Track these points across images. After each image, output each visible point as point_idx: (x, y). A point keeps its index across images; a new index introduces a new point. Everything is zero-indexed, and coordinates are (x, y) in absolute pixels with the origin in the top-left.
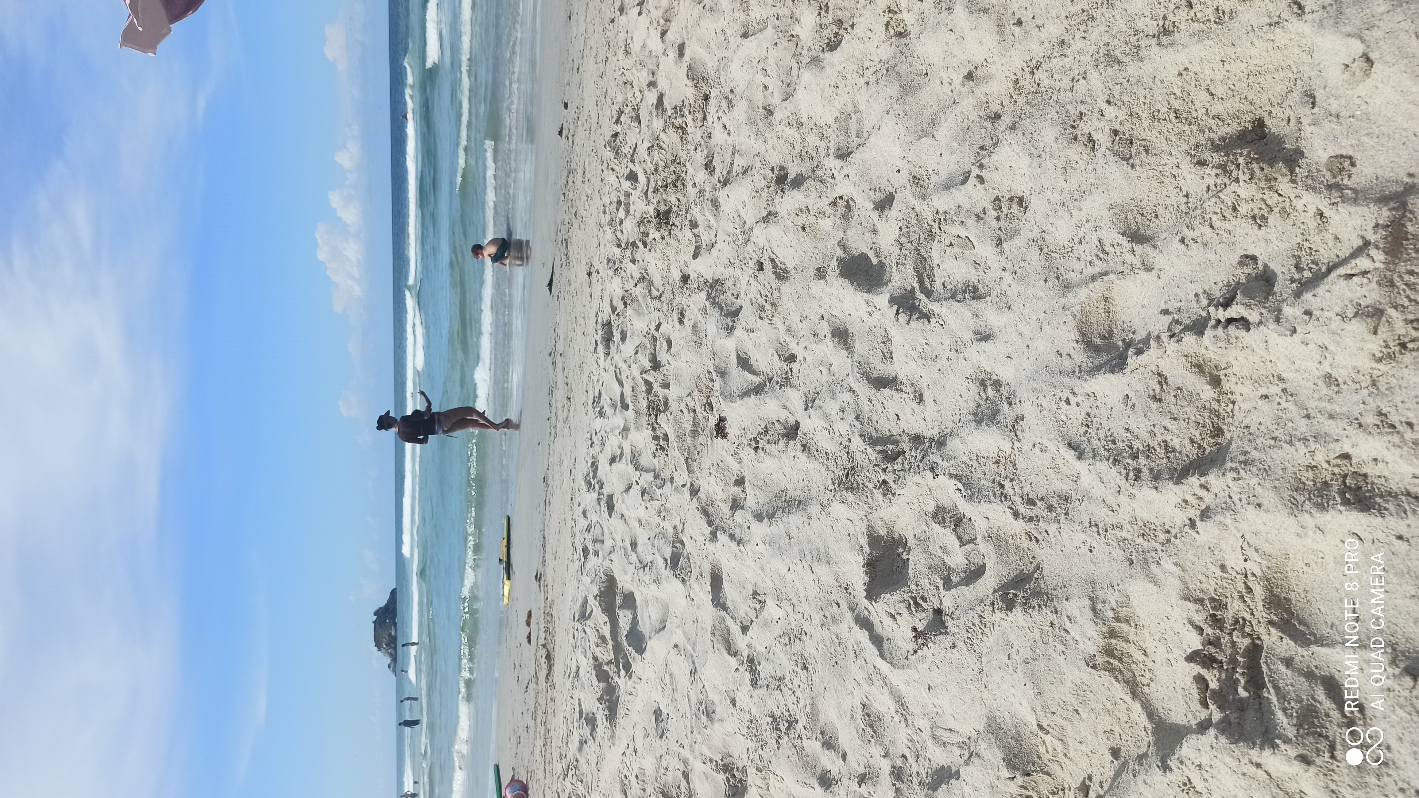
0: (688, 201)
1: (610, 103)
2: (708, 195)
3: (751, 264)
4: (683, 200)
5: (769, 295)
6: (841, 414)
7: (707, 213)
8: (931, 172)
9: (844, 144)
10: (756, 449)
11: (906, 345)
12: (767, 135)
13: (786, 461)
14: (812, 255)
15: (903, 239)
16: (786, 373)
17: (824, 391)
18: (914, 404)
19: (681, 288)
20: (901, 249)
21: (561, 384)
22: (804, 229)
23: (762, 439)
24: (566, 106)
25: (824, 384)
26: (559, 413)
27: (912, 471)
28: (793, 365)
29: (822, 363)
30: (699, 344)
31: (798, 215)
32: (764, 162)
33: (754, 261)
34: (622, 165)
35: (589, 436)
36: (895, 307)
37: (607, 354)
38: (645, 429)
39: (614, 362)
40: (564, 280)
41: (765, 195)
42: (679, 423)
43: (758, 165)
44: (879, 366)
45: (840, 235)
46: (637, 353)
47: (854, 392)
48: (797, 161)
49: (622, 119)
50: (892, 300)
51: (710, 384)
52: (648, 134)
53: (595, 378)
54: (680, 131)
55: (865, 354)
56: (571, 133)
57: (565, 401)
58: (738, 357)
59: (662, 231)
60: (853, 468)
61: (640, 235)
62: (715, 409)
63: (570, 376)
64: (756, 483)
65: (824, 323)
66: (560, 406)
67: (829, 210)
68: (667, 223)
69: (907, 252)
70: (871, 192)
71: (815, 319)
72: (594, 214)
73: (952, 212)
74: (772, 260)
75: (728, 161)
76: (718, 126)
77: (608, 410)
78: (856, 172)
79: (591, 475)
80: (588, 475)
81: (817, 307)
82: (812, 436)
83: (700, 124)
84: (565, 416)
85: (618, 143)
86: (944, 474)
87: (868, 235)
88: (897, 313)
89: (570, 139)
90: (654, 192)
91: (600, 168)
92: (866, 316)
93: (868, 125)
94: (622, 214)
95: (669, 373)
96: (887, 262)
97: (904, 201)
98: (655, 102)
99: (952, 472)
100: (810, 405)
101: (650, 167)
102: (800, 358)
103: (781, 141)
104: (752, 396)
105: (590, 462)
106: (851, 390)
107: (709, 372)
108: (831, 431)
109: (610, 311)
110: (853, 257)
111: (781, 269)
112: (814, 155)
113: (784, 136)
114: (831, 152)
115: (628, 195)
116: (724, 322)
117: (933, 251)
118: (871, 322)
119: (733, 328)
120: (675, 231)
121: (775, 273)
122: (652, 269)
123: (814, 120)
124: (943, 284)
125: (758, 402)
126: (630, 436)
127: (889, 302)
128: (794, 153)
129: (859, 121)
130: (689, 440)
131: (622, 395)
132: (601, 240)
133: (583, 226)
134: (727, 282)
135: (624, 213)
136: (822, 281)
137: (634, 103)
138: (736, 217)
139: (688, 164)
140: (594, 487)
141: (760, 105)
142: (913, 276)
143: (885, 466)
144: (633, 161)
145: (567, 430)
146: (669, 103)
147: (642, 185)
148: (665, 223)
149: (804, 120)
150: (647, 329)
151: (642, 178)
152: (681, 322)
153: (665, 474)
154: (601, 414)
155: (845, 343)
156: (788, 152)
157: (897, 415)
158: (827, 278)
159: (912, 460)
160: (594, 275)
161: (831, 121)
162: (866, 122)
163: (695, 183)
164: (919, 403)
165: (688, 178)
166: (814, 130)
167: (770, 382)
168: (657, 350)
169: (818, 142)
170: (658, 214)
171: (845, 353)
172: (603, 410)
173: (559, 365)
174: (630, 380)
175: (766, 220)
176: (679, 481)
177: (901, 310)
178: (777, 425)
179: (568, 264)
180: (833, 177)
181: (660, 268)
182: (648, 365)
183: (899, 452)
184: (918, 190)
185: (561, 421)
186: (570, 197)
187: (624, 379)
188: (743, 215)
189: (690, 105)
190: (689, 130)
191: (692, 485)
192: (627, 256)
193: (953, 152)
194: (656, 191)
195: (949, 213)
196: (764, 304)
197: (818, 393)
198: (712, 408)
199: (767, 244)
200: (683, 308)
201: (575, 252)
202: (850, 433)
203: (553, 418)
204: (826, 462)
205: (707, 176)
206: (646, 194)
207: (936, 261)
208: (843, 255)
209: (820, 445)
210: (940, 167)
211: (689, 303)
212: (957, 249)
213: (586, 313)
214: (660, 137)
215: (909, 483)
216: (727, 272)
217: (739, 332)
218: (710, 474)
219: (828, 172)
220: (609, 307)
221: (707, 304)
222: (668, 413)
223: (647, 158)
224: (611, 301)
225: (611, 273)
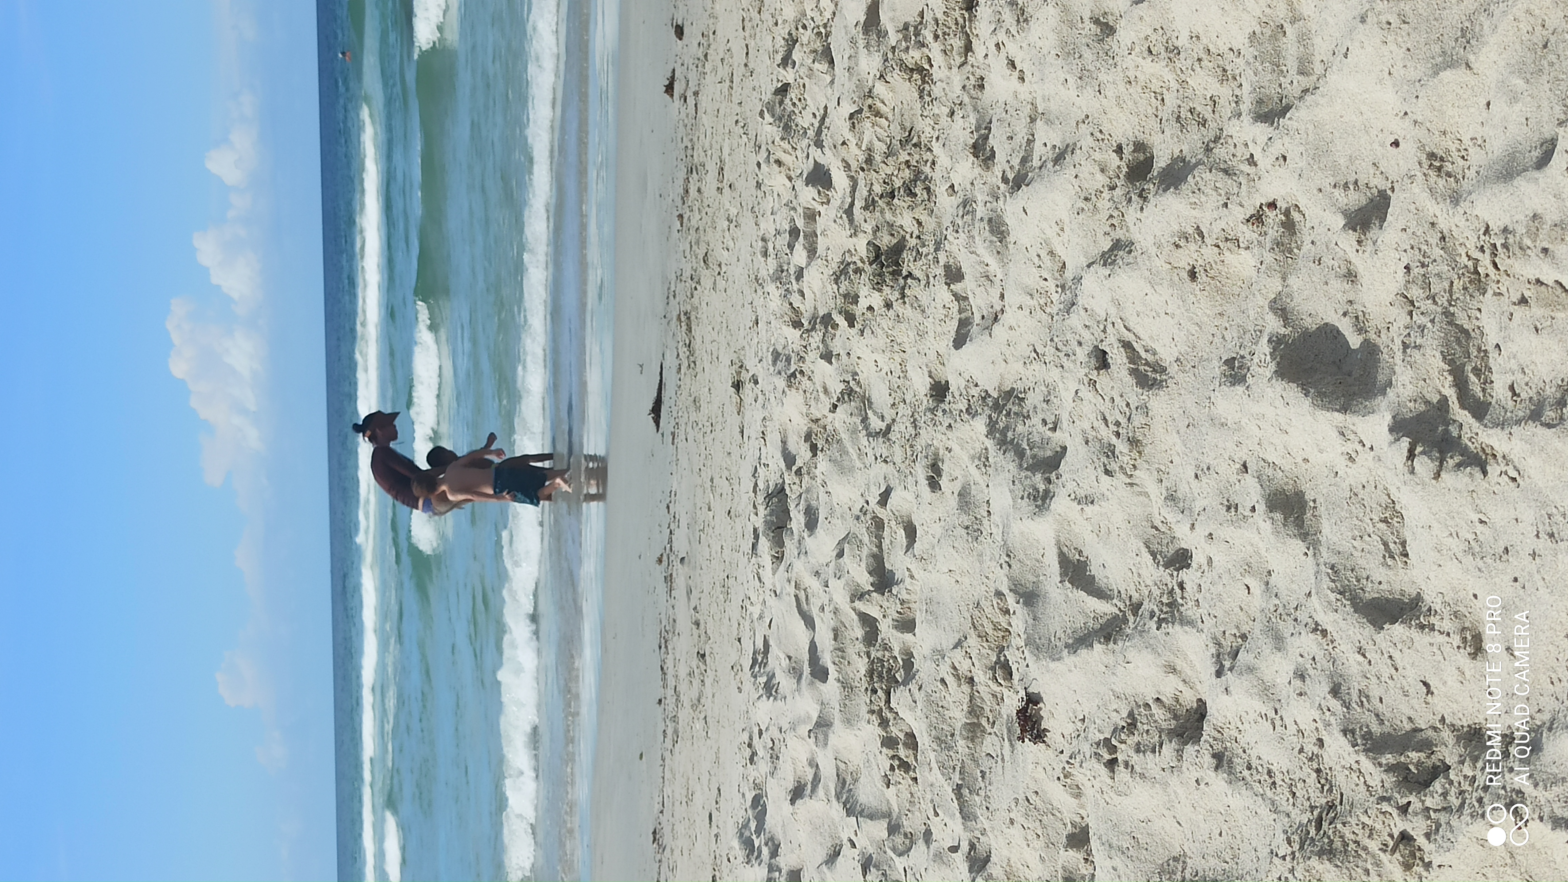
0: (939, 224)
1: (771, 22)
2: (981, 211)
3: (1082, 354)
4: (930, 223)
5: (1123, 421)
6: (1298, 683)
7: (981, 248)
8: (1467, 142)
9: (1273, 91)
10: (1112, 764)
11: (1435, 525)
12: (1103, 77)
13: (1180, 791)
14: (1214, 330)
15: (1416, 292)
16: (1171, 592)
17: (1257, 632)
18: (1462, 658)
19: (932, 411)
20: (1410, 313)
21: (684, 624)
22: (1193, 275)
23: (1123, 742)
24: (679, 32)
25: (1258, 615)
26: (682, 688)
27: (1467, 811)
28: (1184, 575)
29: (1248, 569)
30: (974, 531)
31: (1178, 246)
32: (1099, 136)
33: (1087, 348)
34: (799, 152)
35: (745, 737)
36: (1405, 442)
37: (778, 558)
38: (864, 724)
39: (793, 576)
40: (684, 400)
41: (1104, 204)
42: (937, 708)
43: (1087, 142)
44: (1379, 573)
45: (1274, 285)
46: (840, 555)
47: (1324, 633)
48: (1171, 129)
49: (796, 55)
50: (1398, 427)
51: (1003, 620)
52: (850, 86)
53: (755, 611)
54: (916, 76)
55: (1345, 546)
56: (693, 87)
57: (695, 662)
58: (1063, 560)
59: (886, 290)
60: (1331, 806)
61: (840, 301)
62: (1016, 676)
63: (704, 607)
64: (1115, 842)
65: (1250, 480)
66: (683, 671)
67: (1248, 233)
68: (896, 273)
69: (1424, 320)
70: (1336, 192)
71: (1229, 471)
72: (746, 256)
73: (1521, 230)
74: (1127, 345)
75: (1022, 136)
76: (998, 64)
77: (785, 682)
78: (1302, 149)
79: (753, 825)
80: (746, 826)
81: (1230, 445)
82: (1234, 733)
83: (959, 60)
84: (695, 694)
85: (789, 108)
86: (1541, 819)
87: (1337, 286)
88: (1411, 455)
89: (691, 101)
90: (866, 208)
91: (753, 159)
92: (1341, 464)
93: (1321, 48)
94: (800, 256)
95: (912, 597)
96: (1382, 341)
97: (1412, 207)
98: (862, 19)
99: (1559, 813)
100: (1227, 664)
101: (856, 155)
102: (1198, 558)
103: (1135, 90)
104: (1097, 647)
105: (750, 796)
106: (1317, 629)
107: (999, 594)
108: (1278, 723)
109: (782, 465)
110: (1306, 335)
111: (1147, 364)
112: (1208, 116)
113: (1141, 78)
114: (1245, 107)
115: (811, 216)
116: (1028, 482)
117: (1484, 316)
118: (1354, 475)
119: (1047, 496)
120: (914, 290)
121: (1134, 372)
122: (867, 373)
123: (1204, 40)
124: (1512, 388)
125: (1110, 659)
126: (833, 739)
127: (1391, 430)
128: (1165, 113)
129: (1303, 39)
130: (961, 744)
131: (813, 647)
132: (760, 312)
133: (721, 284)
134: (1030, 395)
135: (804, 254)
136: (1240, 389)
137: (819, 21)
138: (1043, 254)
139: (936, 147)
140: (760, 853)
141: (1086, 16)
142: (1441, 372)
143: (1405, 801)
144: (819, 144)
145: (699, 725)
146: (892, 19)
147: (840, 193)
148: (893, 273)
149: (1182, 42)
150: (862, 502)
151: (840, 179)
152: (934, 484)
153: (913, 824)
154: (770, 689)
155: (1299, 523)
156: (1150, 111)
157: (1425, 684)
158: (1250, 380)
159: (1466, 786)
160: (748, 386)
161: (1240, 41)
162: (1317, 41)
163: (952, 186)
164: (1474, 656)
165: (937, 175)
166: (1205, 63)
167: (1135, 614)
168: (884, 547)
169: (1214, 87)
170: (877, 254)
171: (1299, 546)
172: (775, 681)
173: (680, 582)
174: (828, 615)
175: (1108, 258)
176: (944, 837)
177: (1419, 449)
178: (1155, 709)
179: (693, 364)
180: (1251, 161)
181: (886, 369)
182: (865, 580)
183: (1435, 767)
184: (1441, 182)
185: (687, 704)
186: (694, 223)
187: (815, 612)
188: (1059, 250)
189: (936, 21)
190: (937, 73)
191: (972, 846)
192: (814, 346)
193: (1514, 99)
194: (870, 205)
195: (1513, 232)
196: (1114, 440)
197: (1244, 637)
198: (1009, 675)
199: (1113, 311)
200: (936, 454)
201: (707, 340)
202: (1320, 725)
203: (671, 701)
204: (1269, 794)
205: (977, 170)
206: (849, 212)
207: (1492, 338)
208: (1282, 331)
209: (1254, 754)
210: (1487, 131)
211: (950, 444)
212: (1536, 311)
213: (734, 469)
214: (875, 91)
215: (1461, 838)
216: (1029, 373)
217: (1061, 504)
218: (1012, 821)
219: (1240, 151)
220: (779, 455)
221: (989, 443)
222: (913, 686)
223: (848, 135)
224: (784, 442)
225: (781, 383)
